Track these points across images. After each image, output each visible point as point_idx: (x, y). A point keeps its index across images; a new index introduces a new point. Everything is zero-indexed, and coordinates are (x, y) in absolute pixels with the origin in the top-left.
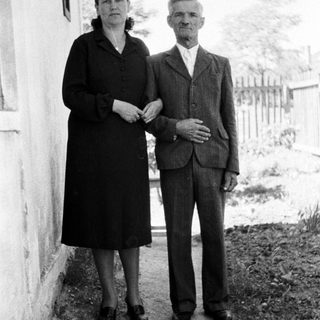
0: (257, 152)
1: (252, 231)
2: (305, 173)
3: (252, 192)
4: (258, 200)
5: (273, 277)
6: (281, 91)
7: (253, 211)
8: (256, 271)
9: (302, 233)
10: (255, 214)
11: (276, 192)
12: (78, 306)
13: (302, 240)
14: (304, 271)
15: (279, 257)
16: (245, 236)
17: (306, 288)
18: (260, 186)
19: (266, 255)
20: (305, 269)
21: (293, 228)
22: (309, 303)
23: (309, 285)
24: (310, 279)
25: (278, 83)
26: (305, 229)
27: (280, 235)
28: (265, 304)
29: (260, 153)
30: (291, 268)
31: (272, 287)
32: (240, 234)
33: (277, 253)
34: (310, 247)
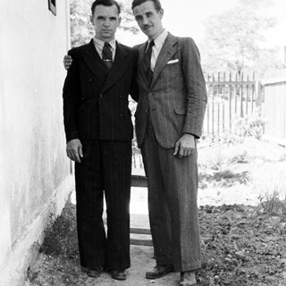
0: (228, 140)
1: (215, 212)
2: (269, 161)
3: (221, 176)
4: (224, 184)
5: (227, 253)
6: (253, 86)
7: (219, 193)
8: (214, 248)
9: (259, 214)
10: (220, 196)
11: (242, 178)
12: (50, 272)
13: (258, 221)
14: (255, 249)
15: (236, 236)
16: (209, 216)
17: (256, 264)
18: (228, 172)
19: (224, 233)
20: (257, 247)
21: (252, 210)
22: (256, 277)
23: (258, 261)
24: (260, 256)
25: (251, 80)
26: (262, 211)
27: (239, 216)
28: (217, 277)
29: (230, 142)
30: (245, 246)
31: (226, 262)
32: (205, 214)
33: (235, 232)
34: (265, 227)
